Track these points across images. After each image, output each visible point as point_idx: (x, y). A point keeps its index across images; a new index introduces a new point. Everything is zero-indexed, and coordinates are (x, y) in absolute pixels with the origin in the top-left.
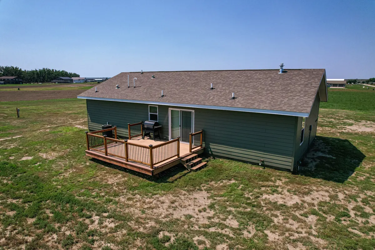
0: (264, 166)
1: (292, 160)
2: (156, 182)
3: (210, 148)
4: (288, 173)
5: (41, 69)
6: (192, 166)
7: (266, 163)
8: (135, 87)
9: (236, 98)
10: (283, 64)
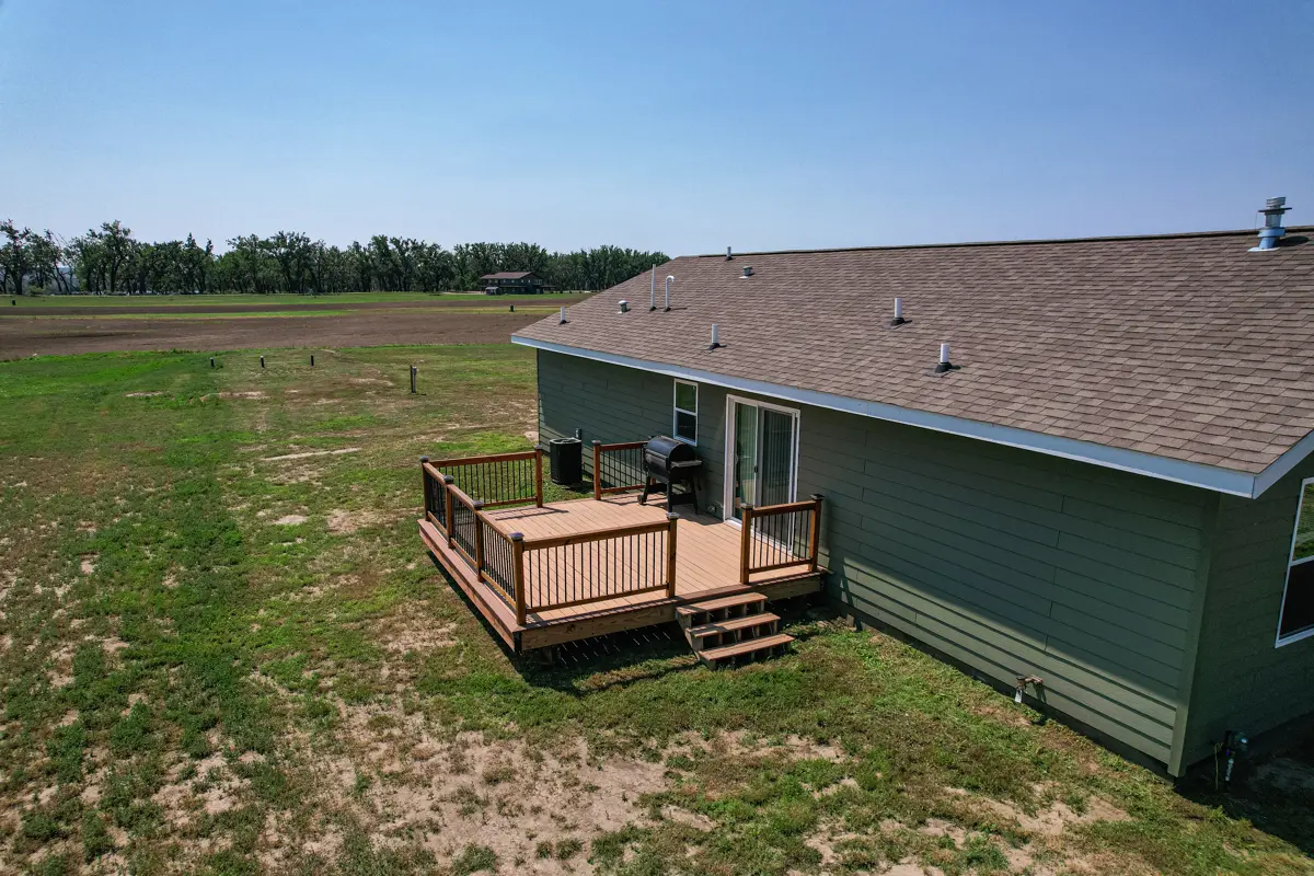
0: (1043, 710)
1: (1177, 719)
2: (527, 681)
3: (846, 580)
4: (1154, 776)
5: (598, 248)
6: (710, 643)
7: (1052, 700)
8: (669, 309)
9: (958, 368)
10: (1282, 200)
